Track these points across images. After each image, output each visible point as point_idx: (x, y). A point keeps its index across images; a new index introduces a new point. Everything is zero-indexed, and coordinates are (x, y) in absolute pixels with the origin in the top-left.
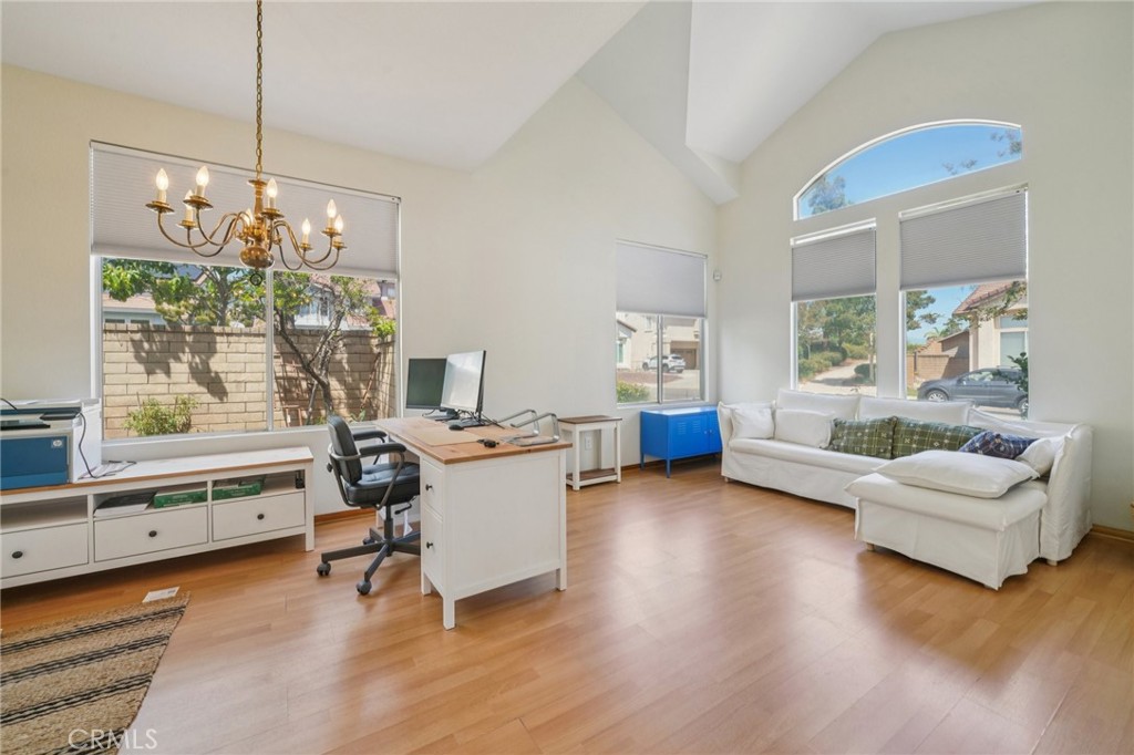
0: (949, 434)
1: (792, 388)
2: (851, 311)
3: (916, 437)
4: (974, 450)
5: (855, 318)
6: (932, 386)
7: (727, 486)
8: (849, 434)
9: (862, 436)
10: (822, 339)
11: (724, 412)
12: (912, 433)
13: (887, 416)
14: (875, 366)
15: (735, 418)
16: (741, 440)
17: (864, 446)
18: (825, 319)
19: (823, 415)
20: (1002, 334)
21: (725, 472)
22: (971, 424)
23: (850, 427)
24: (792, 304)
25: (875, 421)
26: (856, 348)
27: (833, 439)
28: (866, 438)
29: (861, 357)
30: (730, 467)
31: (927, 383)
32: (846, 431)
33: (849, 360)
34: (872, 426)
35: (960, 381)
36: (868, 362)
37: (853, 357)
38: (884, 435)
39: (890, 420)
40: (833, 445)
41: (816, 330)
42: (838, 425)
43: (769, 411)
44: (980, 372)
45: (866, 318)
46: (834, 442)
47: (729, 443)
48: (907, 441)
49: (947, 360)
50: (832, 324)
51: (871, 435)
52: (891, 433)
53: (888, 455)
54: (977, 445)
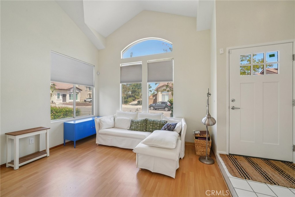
0: (159, 123)
1: (120, 110)
2: (137, 88)
3: (151, 125)
4: (165, 129)
5: (137, 90)
6: (151, 105)
7: (98, 147)
8: (135, 125)
9: (138, 125)
10: (131, 94)
11: (97, 120)
12: (150, 123)
13: (144, 118)
14: (141, 101)
15: (101, 122)
16: (103, 130)
17: (139, 128)
18: (132, 90)
19: (128, 119)
20: (162, 95)
21: (97, 142)
22: (163, 120)
23: (135, 122)
24: (120, 84)
25: (141, 120)
26: (138, 97)
27: (131, 126)
28: (139, 126)
29: (139, 99)
30: (99, 140)
31: (150, 105)
32: (134, 124)
33: (136, 99)
34: (141, 122)
35: (156, 104)
36: (140, 100)
37: (137, 99)
38: (144, 124)
39: (145, 119)
40: (131, 129)
41: (130, 92)
42: (132, 122)
43: (113, 118)
44: (159, 102)
45: (139, 90)
46: (131, 127)
47: (98, 131)
48: (149, 126)
49: (153, 100)
50: (133, 91)
51: (140, 125)
52: (145, 123)
53: (145, 130)
54: (166, 127)
